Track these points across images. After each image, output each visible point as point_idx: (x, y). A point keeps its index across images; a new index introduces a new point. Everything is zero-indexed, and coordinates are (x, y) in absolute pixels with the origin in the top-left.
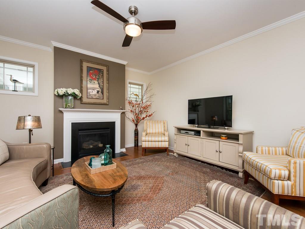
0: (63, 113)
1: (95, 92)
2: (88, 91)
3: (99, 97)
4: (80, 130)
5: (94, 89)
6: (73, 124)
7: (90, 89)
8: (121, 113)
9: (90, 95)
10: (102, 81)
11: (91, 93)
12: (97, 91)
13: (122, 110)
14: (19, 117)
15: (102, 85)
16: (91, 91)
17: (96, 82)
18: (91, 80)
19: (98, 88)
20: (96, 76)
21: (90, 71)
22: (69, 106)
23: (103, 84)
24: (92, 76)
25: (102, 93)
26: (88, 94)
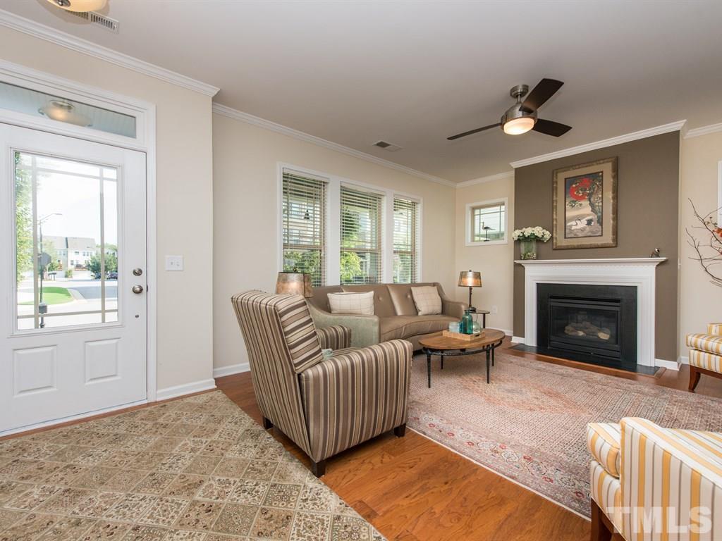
0: (523, 267)
1: (582, 224)
2: (568, 224)
3: (592, 232)
4: (551, 297)
5: (579, 218)
6: (540, 286)
7: (573, 219)
8: (657, 266)
9: (571, 231)
10: (600, 196)
11: (573, 228)
12: (588, 221)
13: (658, 256)
14: (462, 273)
15: (601, 204)
16: (574, 223)
17: (585, 203)
18: (574, 202)
19: (588, 215)
20: (586, 190)
21: (572, 184)
22: (529, 256)
23: (602, 202)
24: (575, 193)
25: (600, 222)
26: (567, 231)
